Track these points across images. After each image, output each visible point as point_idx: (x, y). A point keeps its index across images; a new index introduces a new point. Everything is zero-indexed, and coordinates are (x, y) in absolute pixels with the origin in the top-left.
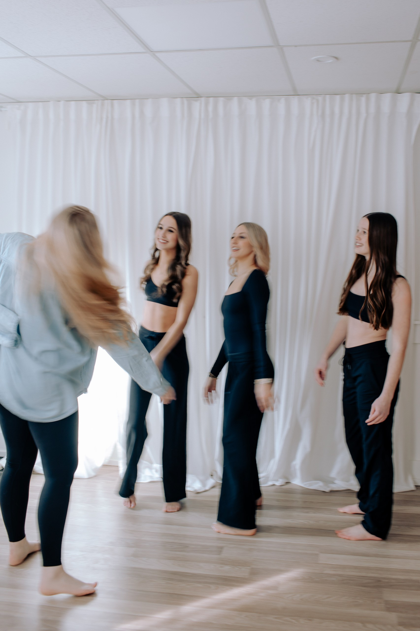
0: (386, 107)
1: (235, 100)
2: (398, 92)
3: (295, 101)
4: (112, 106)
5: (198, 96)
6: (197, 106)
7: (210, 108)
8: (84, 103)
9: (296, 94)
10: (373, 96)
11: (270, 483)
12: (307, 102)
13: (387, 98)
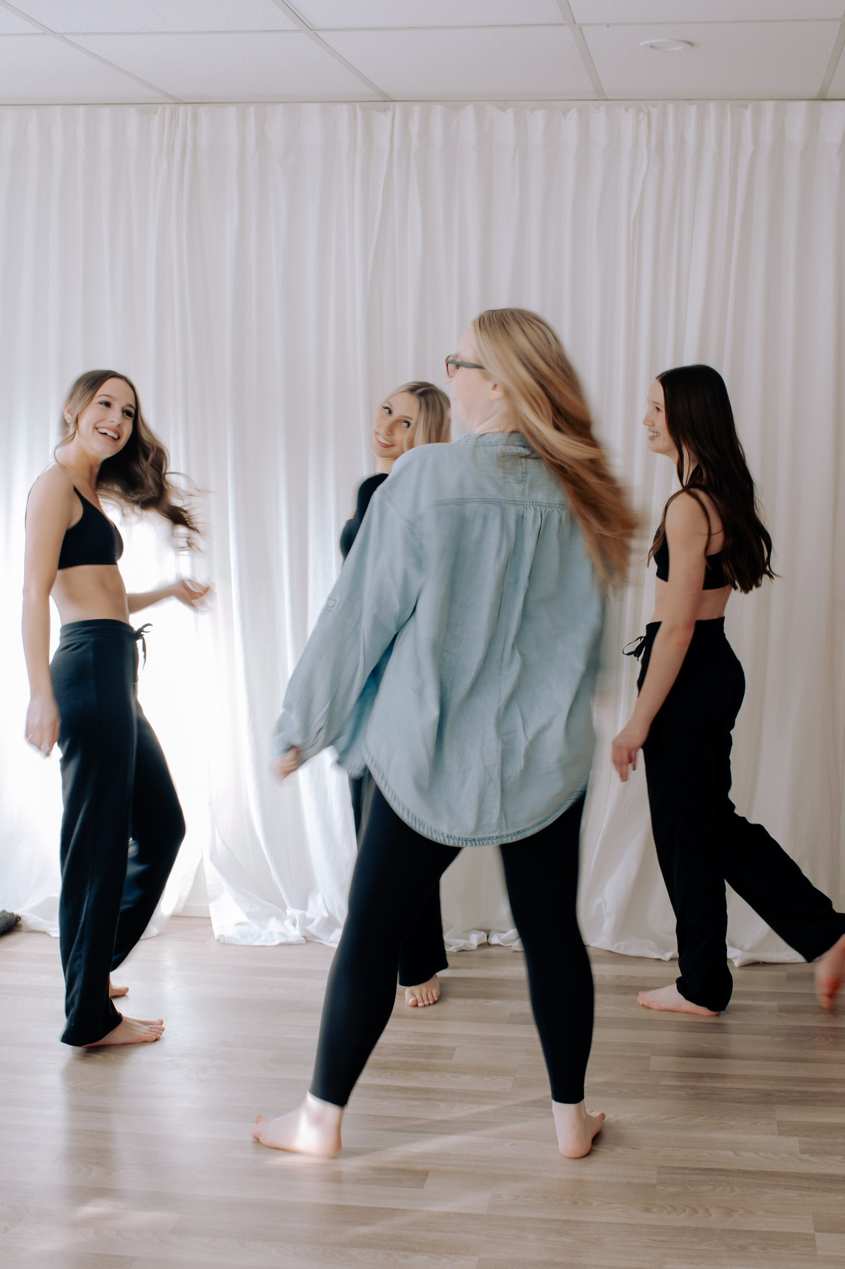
0: (796, 131)
1: (470, 109)
2: (822, 98)
3: (599, 116)
4: (195, 119)
5: (387, 100)
6: (385, 122)
7: (415, 129)
8: (133, 111)
9: (601, 97)
12: (629, 115)
13: (798, 112)
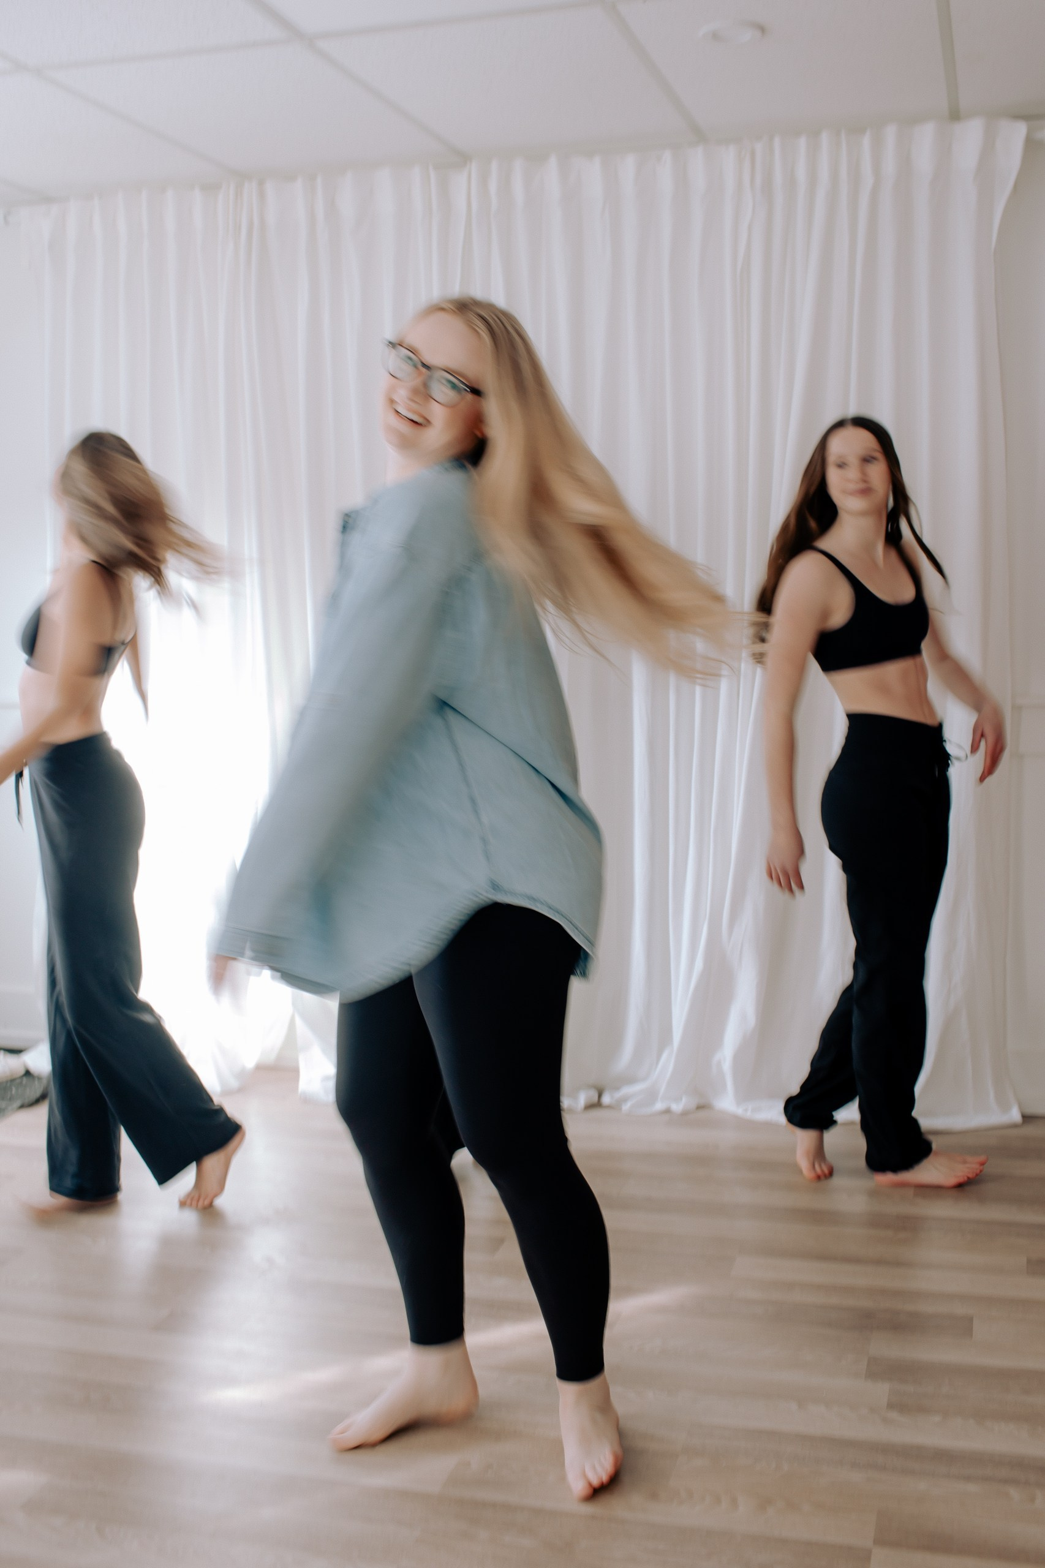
0: (924, 159)
1: (553, 162)
2: (955, 115)
3: (697, 158)
4: (262, 195)
5: (462, 158)
6: (461, 184)
9: (699, 135)
10: (890, 133)
11: (659, 1106)
12: (728, 157)
13: (926, 136)
